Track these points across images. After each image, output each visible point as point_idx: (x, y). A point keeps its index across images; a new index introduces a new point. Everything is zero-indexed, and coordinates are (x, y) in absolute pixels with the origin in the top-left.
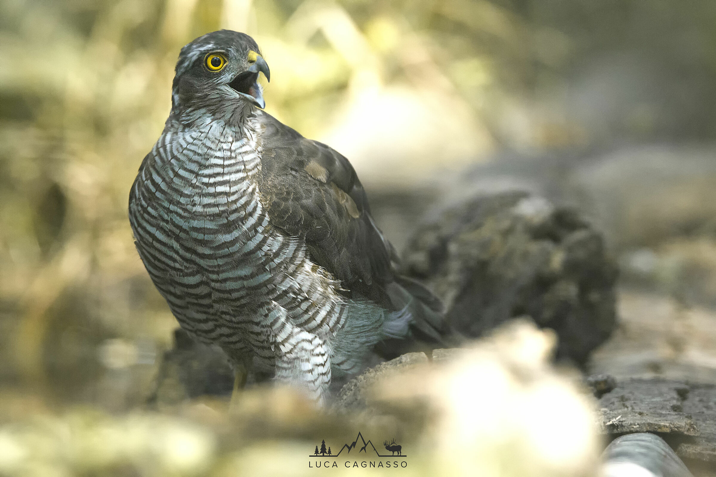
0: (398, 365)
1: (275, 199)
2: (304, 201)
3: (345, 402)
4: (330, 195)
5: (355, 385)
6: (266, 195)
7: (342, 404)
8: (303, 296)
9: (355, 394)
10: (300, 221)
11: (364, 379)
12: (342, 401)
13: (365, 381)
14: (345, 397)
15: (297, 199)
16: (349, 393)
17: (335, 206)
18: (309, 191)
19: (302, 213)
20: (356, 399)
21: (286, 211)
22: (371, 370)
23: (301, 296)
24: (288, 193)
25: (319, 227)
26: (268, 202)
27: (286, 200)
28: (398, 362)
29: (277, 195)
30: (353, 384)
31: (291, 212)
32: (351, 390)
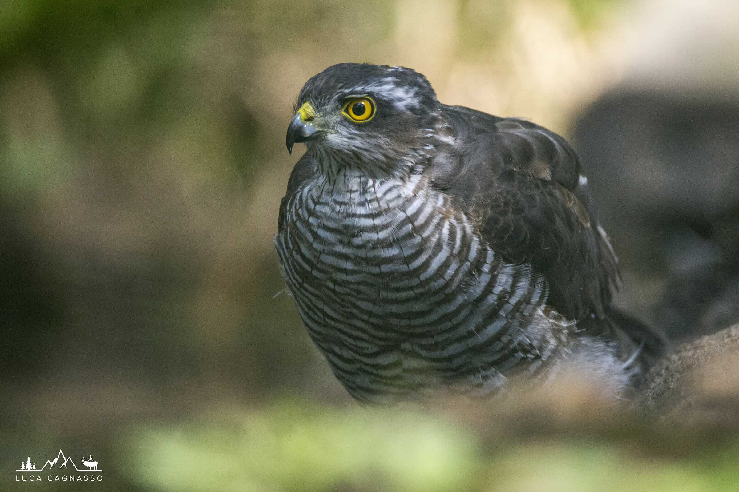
0: (726, 340)
1: (489, 213)
2: (527, 213)
3: (653, 391)
4: (557, 200)
5: (667, 368)
6: (478, 208)
7: (649, 395)
8: (535, 354)
9: (666, 381)
10: (525, 239)
11: (679, 359)
12: (649, 390)
13: (681, 362)
14: (652, 385)
15: (519, 210)
16: (658, 380)
17: (564, 215)
18: (532, 197)
19: (525, 229)
20: (669, 389)
21: (505, 229)
22: (689, 347)
23: (532, 354)
24: (506, 204)
25: (547, 248)
26: (481, 218)
27: (504, 213)
28: (726, 336)
29: (492, 207)
30: (664, 366)
31: (512, 229)
32: (661, 375)
